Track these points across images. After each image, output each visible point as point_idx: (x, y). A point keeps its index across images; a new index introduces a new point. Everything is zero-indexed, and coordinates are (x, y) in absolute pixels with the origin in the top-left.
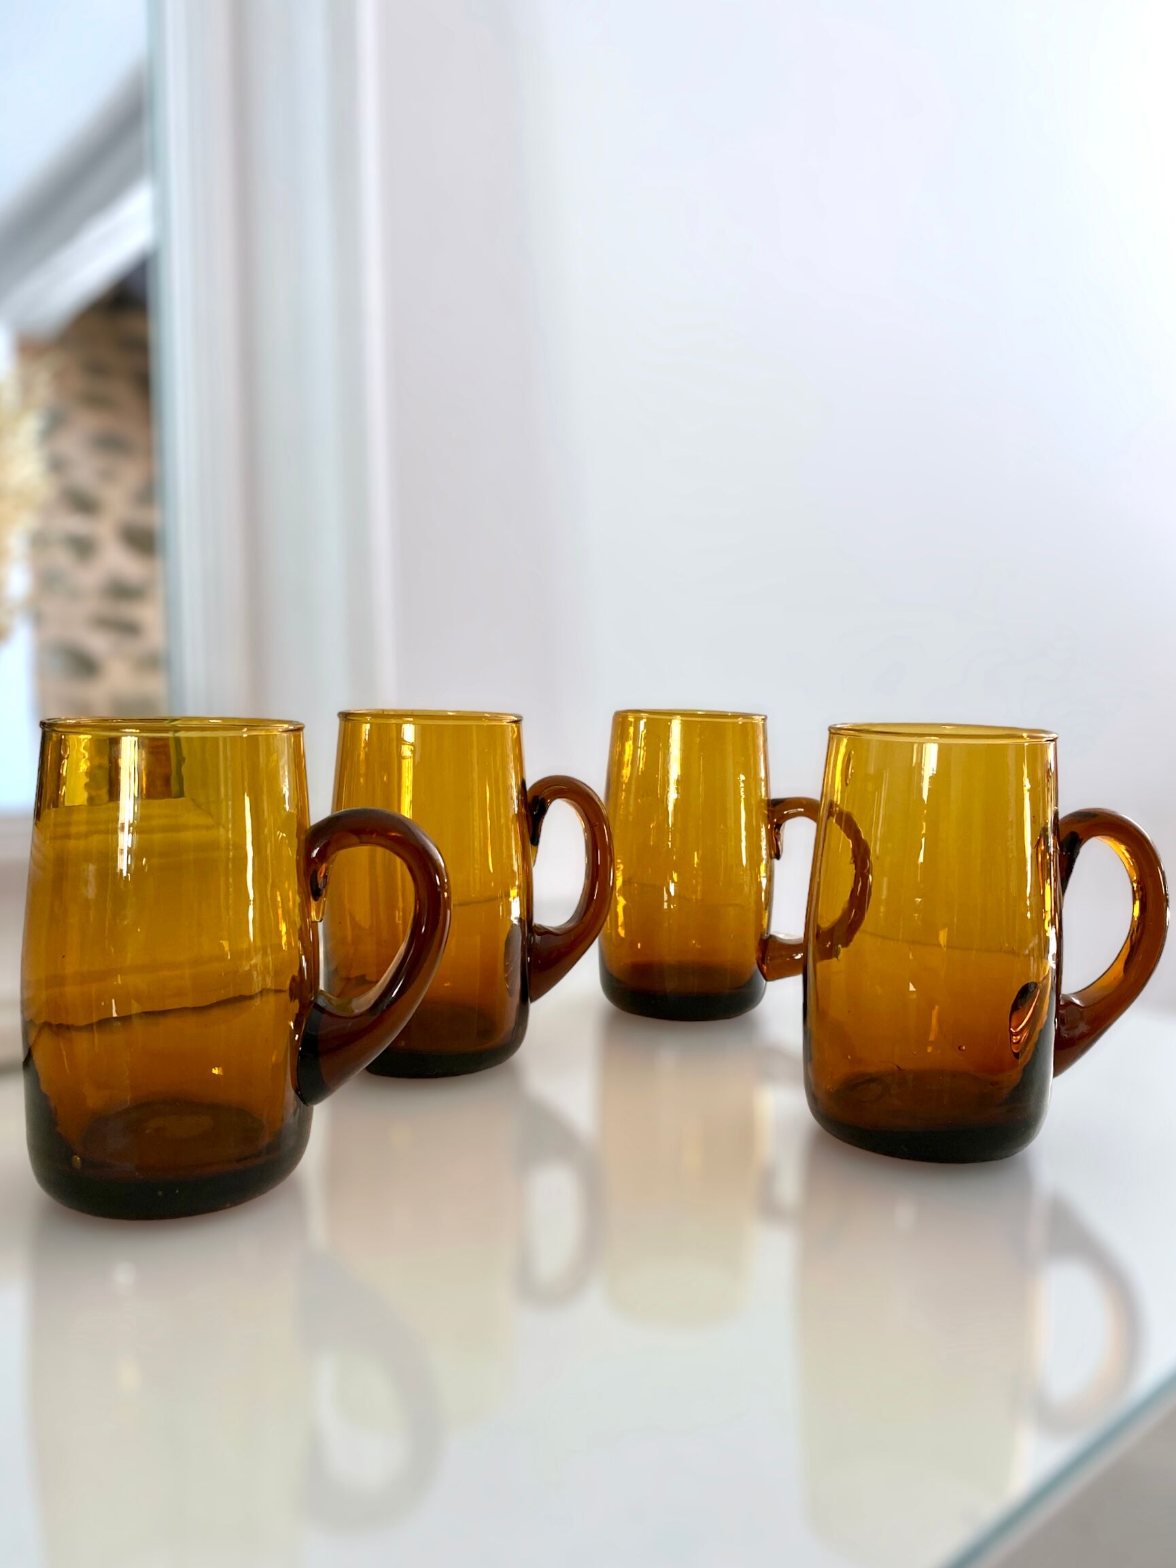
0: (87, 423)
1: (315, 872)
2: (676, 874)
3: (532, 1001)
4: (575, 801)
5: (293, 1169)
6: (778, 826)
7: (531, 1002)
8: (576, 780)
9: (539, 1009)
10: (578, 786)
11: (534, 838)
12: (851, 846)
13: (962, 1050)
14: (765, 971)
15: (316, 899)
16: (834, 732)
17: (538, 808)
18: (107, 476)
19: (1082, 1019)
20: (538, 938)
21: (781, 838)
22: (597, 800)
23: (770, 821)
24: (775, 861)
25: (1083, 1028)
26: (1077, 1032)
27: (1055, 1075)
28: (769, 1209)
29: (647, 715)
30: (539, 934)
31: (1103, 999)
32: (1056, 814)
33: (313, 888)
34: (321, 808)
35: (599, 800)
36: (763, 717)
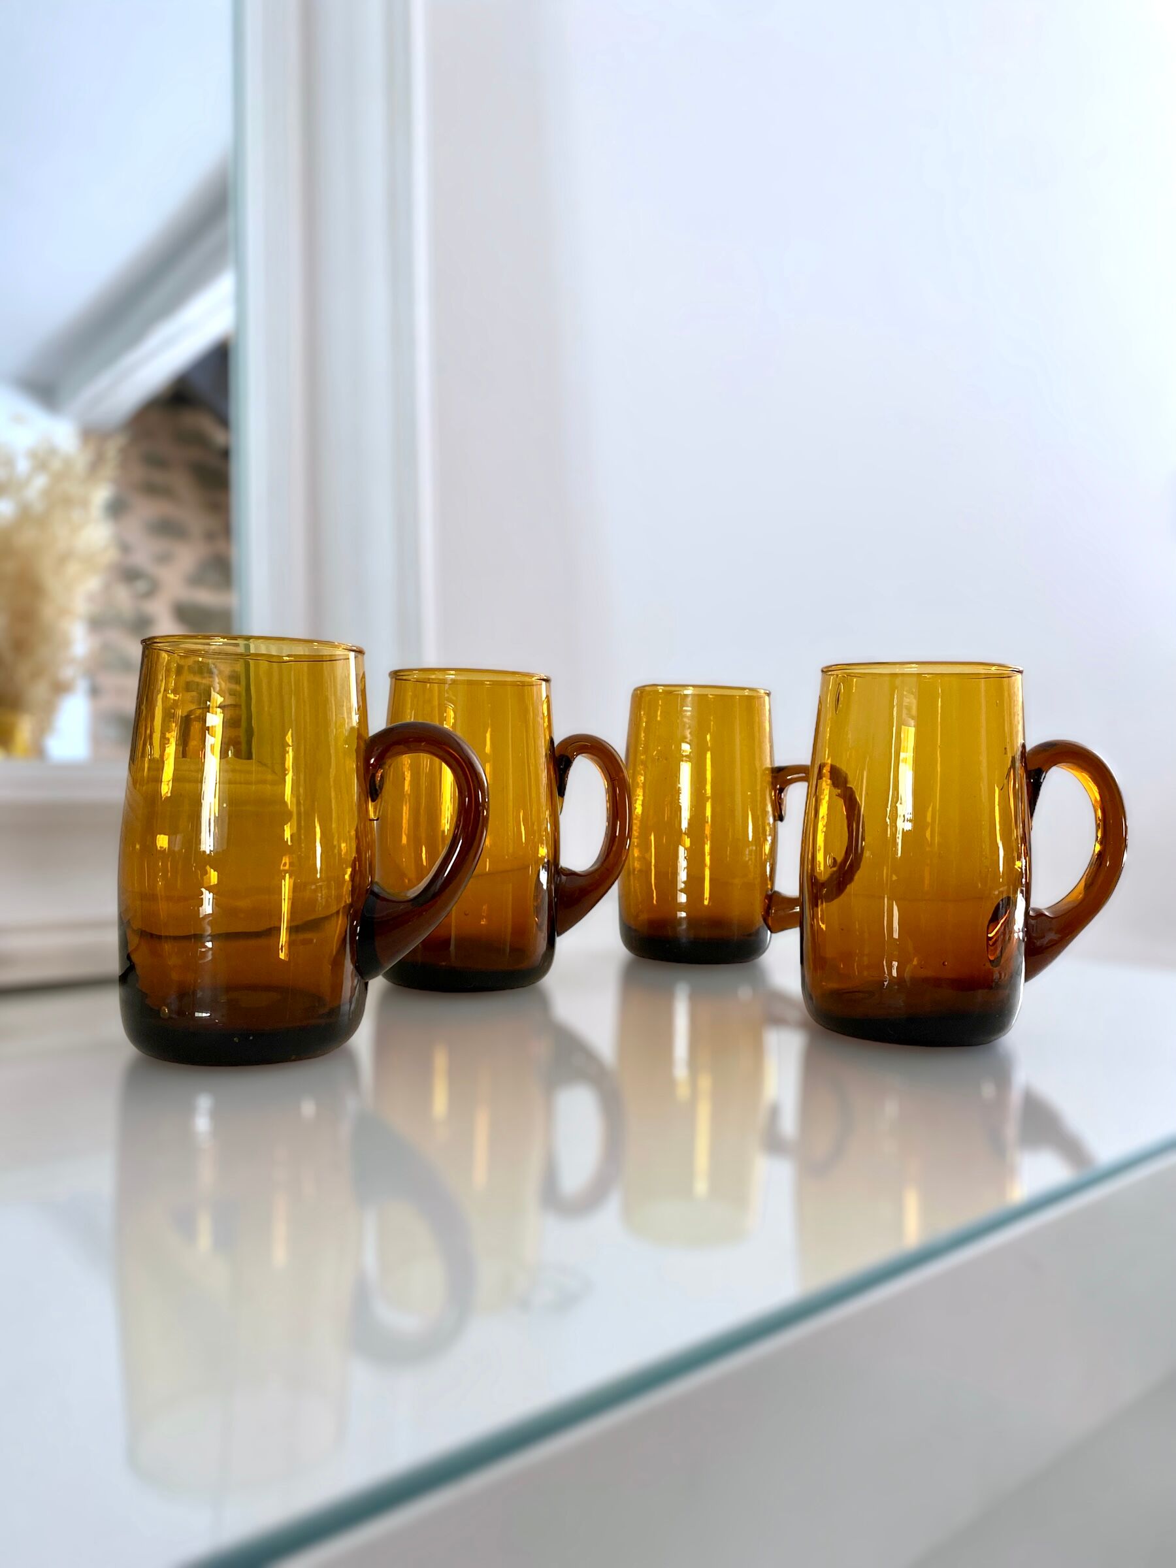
0: (147, 509)
1: (374, 776)
2: (689, 839)
3: (559, 934)
4: (598, 757)
5: (349, 1039)
6: (781, 790)
7: (558, 936)
8: (601, 739)
9: (566, 943)
10: (603, 745)
11: (561, 789)
12: (845, 813)
13: (945, 965)
14: (770, 924)
15: (373, 800)
16: (826, 671)
17: (564, 764)
18: (164, 559)
19: (1050, 930)
20: (564, 878)
21: (784, 803)
22: (618, 758)
23: (774, 788)
24: (779, 822)
25: (1052, 936)
26: (1045, 941)
27: (1026, 980)
28: (774, 1144)
29: (662, 687)
30: (566, 875)
31: (1069, 911)
32: (1024, 746)
33: (372, 790)
34: (378, 723)
35: (621, 760)
36: (768, 692)
